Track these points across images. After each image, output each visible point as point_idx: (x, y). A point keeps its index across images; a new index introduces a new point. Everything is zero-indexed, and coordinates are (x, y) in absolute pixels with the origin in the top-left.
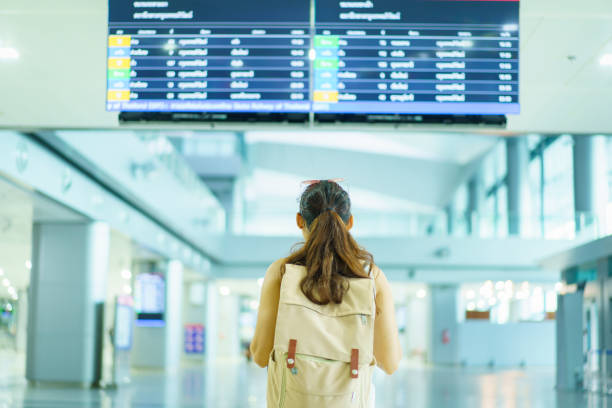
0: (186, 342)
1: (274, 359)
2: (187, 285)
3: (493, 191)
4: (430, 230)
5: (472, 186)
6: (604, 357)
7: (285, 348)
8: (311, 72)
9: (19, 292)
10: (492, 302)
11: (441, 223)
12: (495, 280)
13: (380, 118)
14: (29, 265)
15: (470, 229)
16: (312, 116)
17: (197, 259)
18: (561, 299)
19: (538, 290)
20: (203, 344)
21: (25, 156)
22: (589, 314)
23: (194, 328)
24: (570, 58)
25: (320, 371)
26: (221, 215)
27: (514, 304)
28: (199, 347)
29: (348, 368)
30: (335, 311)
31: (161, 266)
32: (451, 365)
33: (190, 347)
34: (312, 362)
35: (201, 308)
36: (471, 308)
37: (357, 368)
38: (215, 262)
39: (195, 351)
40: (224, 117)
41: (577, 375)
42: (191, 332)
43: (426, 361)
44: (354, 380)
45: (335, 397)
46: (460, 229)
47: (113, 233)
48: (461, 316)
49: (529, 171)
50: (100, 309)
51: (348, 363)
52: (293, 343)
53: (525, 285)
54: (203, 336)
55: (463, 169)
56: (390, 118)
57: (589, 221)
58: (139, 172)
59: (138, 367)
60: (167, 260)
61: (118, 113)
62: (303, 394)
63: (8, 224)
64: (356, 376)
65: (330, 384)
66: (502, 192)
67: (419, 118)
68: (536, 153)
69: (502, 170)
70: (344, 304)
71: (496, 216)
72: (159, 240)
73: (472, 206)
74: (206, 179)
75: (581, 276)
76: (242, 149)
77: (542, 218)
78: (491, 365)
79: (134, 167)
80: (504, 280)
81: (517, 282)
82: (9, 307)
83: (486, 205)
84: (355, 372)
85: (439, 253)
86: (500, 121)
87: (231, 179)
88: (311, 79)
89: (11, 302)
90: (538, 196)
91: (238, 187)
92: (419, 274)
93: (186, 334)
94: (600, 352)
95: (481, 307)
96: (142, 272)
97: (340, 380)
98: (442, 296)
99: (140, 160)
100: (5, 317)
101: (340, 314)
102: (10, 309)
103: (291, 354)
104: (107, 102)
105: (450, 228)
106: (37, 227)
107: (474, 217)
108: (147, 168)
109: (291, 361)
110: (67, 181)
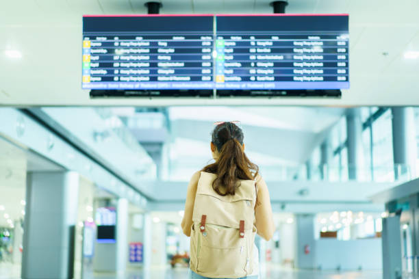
0: (131, 255)
1: (193, 229)
2: (131, 215)
3: (338, 151)
4: (295, 177)
5: (324, 147)
6: (416, 260)
7: (199, 220)
8: (214, 64)
9: (15, 222)
10: (338, 226)
11: (303, 173)
12: (340, 211)
13: (259, 93)
14: (24, 203)
15: (322, 176)
16: (215, 92)
17: (138, 197)
18: (385, 221)
19: (370, 217)
20: (142, 256)
21: (23, 126)
22: (405, 234)
23: (136, 245)
24: (385, 54)
25: (220, 234)
26: (154, 168)
27: (353, 227)
28: (139, 258)
29: (238, 232)
30: (231, 199)
31: (114, 202)
32: (312, 269)
33: (133, 258)
34: (216, 229)
35: (140, 231)
36: (324, 230)
37: (243, 232)
38: (149, 199)
39: (136, 261)
40: (158, 93)
41: (397, 273)
42: (133, 247)
43: (294, 267)
44: (241, 239)
45: (230, 249)
46: (316, 177)
47: (81, 180)
48: (317, 236)
49: (363, 137)
50: (72, 230)
51: (238, 229)
52: (204, 217)
53: (361, 214)
54: (142, 250)
55: (317, 136)
56: (265, 93)
57: (404, 171)
58: (99, 138)
59: (97, 271)
60: (117, 198)
61: (90, 91)
62: (210, 247)
63: (10, 174)
64: (242, 237)
65: (227, 242)
66: (344, 152)
67: (284, 93)
68: (367, 125)
69: (344, 137)
70: (236, 195)
71: (341, 168)
72: (112, 184)
73: (324, 160)
74: (144, 144)
75: (399, 207)
76: (168, 124)
77: (372, 169)
78: (338, 269)
79: (95, 134)
80: (347, 211)
81: (355, 212)
82: (7, 234)
83: (333, 161)
84: (242, 234)
85: (301, 193)
86: (336, 94)
87: (160, 144)
88: (214, 68)
89: (9, 230)
90: (369, 154)
91: (165, 149)
92: (288, 207)
93: (130, 249)
94: (413, 258)
95: (331, 229)
96: (100, 207)
97: (233, 240)
98: (304, 221)
99: (100, 129)
100: (5, 240)
101: (234, 200)
102: (8, 235)
103: (203, 223)
104: (82, 84)
105: (309, 176)
106: (30, 175)
107: (325, 167)
108: (104, 135)
109: (203, 228)
110: (51, 144)
